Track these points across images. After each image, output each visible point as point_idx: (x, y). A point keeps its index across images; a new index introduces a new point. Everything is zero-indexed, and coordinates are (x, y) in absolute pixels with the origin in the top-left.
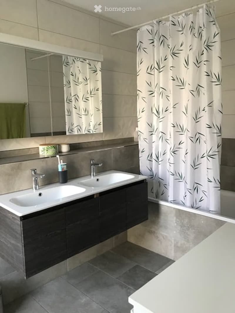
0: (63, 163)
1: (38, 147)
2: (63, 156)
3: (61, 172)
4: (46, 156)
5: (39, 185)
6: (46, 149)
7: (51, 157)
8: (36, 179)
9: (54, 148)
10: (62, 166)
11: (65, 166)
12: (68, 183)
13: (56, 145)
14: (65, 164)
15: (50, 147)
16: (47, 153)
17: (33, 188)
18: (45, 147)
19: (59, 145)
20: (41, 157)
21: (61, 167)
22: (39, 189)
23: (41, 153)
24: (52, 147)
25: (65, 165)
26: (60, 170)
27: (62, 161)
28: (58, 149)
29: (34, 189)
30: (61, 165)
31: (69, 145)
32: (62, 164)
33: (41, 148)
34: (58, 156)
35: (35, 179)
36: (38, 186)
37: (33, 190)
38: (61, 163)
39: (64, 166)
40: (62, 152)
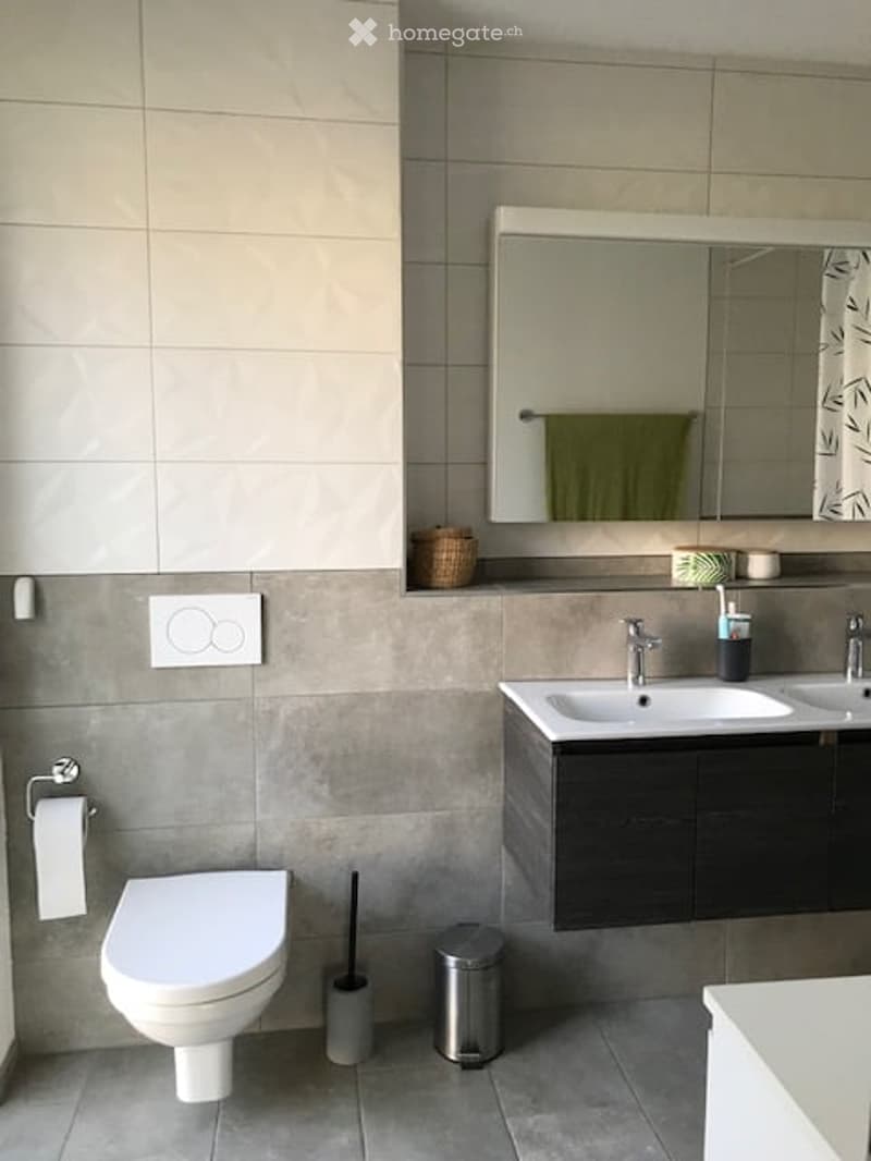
0: (737, 612)
1: (670, 556)
2: (748, 591)
3: (726, 641)
4: (691, 585)
5: (647, 675)
6: (692, 561)
7: (704, 588)
8: (640, 650)
9: (720, 561)
10: (732, 623)
11: (747, 624)
12: (750, 684)
13: (729, 551)
14: (748, 617)
15: (703, 554)
16: (695, 574)
17: (626, 679)
18: (692, 555)
19: (742, 555)
20: (675, 584)
21: (728, 626)
22: (644, 683)
23: (676, 574)
24: (709, 556)
25: (745, 620)
26: (723, 635)
27: (732, 605)
28: (734, 565)
29: (630, 681)
30: (729, 620)
31: (777, 556)
32: (733, 615)
33: (678, 558)
34: (720, 588)
35: (635, 649)
36: (644, 678)
37: (627, 684)
38: (727, 612)
39: (742, 624)
40: (746, 578)
